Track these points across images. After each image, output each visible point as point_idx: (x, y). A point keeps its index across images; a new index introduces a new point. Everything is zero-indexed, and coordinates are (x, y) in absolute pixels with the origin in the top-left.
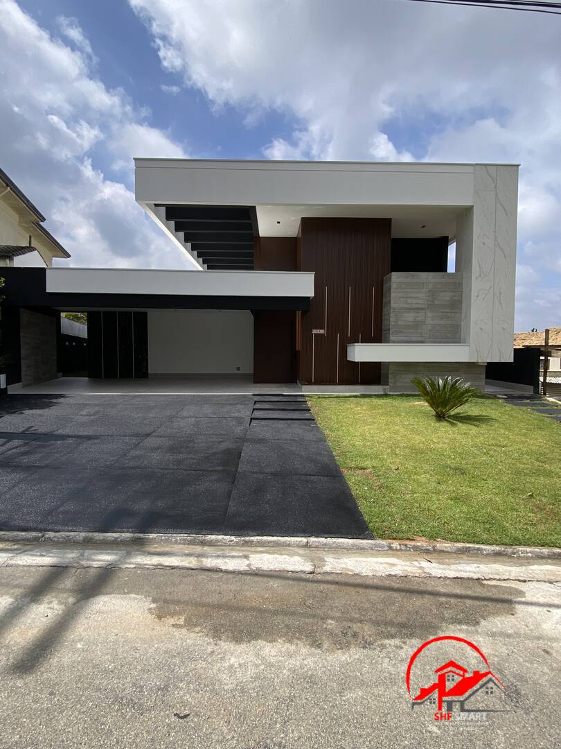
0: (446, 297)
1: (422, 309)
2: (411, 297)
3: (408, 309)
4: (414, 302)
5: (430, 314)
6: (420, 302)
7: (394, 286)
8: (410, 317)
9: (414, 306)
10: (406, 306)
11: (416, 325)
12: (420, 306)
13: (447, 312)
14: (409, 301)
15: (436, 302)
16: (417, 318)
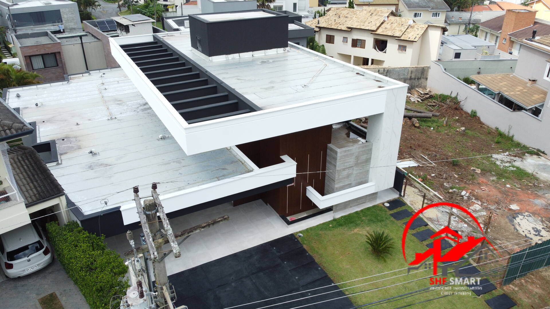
0: (364, 158)
2: (346, 162)
3: (345, 169)
4: (348, 164)
5: (355, 168)
6: (351, 163)
7: (338, 158)
8: (345, 173)
9: (348, 166)
10: (344, 167)
11: (348, 176)
12: (351, 166)
13: (363, 166)
14: (346, 164)
15: (359, 162)
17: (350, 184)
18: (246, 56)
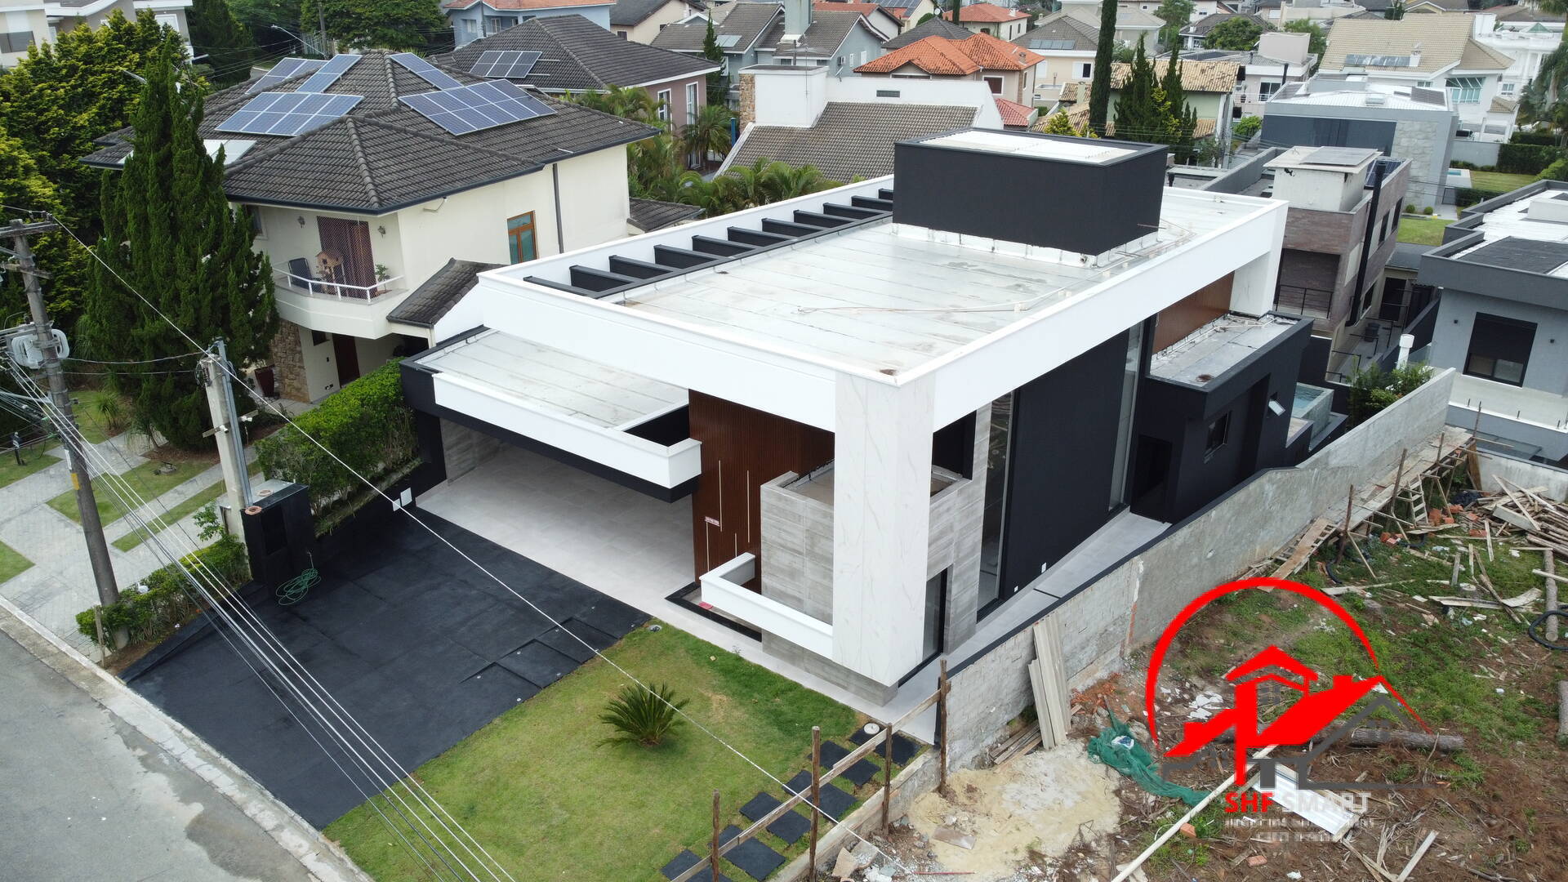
1: (800, 553)
2: (784, 531)
3: (782, 546)
4: (789, 538)
5: (809, 565)
6: (795, 541)
7: (764, 506)
8: (785, 559)
9: (789, 545)
10: (780, 541)
11: (793, 574)
12: (797, 548)
14: (783, 534)
15: (817, 550)
16: (795, 566)
17: (800, 601)
18: (978, 245)
